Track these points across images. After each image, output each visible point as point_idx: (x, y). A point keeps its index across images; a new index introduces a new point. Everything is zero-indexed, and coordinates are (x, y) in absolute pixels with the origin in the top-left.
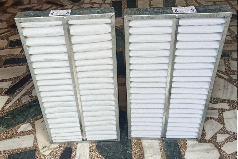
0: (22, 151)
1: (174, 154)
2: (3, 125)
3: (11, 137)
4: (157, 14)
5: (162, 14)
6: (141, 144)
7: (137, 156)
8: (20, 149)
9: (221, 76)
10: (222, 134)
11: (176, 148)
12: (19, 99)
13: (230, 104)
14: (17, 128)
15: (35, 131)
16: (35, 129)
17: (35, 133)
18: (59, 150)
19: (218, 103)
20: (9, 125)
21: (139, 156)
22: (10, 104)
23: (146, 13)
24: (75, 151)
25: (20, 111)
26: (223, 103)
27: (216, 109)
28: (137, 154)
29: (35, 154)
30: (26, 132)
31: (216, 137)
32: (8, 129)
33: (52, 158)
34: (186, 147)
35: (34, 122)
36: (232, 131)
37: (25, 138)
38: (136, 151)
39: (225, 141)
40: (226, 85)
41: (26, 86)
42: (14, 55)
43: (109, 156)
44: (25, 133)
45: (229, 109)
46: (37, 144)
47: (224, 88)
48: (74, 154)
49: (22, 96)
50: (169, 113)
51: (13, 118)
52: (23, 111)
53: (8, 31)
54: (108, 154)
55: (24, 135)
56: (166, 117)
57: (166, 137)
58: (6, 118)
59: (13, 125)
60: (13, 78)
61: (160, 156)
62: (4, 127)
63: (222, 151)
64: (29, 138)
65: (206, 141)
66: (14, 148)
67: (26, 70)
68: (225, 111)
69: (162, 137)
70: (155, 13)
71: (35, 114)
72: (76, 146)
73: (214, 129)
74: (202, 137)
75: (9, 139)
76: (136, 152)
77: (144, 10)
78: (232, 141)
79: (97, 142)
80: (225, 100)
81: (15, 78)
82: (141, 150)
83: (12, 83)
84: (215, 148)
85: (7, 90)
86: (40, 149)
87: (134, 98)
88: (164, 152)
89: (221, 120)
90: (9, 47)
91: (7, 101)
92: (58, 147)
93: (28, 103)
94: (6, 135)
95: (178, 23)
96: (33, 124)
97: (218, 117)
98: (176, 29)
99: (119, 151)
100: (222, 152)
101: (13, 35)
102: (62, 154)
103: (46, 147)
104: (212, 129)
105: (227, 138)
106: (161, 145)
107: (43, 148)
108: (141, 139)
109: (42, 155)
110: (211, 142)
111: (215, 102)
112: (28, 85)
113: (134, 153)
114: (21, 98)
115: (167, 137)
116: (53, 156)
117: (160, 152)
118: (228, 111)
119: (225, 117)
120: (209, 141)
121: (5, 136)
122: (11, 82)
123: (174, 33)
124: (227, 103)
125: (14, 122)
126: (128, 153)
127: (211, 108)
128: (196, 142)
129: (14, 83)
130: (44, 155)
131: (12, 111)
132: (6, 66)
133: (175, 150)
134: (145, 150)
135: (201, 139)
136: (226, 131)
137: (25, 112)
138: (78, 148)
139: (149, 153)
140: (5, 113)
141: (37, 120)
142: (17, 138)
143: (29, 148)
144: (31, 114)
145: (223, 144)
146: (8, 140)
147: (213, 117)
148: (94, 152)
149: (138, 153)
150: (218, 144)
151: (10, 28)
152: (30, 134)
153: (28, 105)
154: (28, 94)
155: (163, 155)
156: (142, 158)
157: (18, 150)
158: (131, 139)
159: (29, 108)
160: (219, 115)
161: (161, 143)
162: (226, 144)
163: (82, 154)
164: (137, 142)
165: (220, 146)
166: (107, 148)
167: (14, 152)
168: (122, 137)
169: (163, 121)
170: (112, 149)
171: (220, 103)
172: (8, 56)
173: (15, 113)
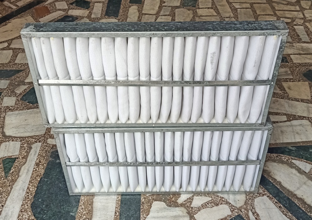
6: (91, 204)
10: (201, 196)
11: (136, 212)
34: (150, 211)
38: (82, 213)
39: (202, 207)
63: (194, 219)
65: (178, 204)
74: (173, 199)
78: (211, 208)
82: (90, 212)
84: (187, 214)
88: (119, 216)
99: (60, 212)
105: (207, 202)
106: (117, 206)
110: (183, 207)
113: (79, 217)
117: (113, 217)
120: (182, 205)
126: (71, 215)
133: (133, 214)
134: (94, 213)
138: (5, 206)
145: (198, 210)
148: (26, 212)
149: (84, 217)
150: (192, 210)
162: (202, 211)
163: (10, 213)
164: (87, 201)
166: (44, 207)
170: (52, 210)
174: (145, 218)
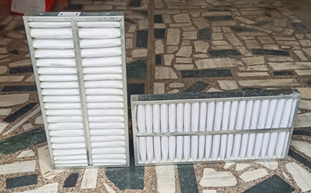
0: (23, 175)
1: (189, 181)
3: (10, 163)
6: (154, 171)
7: (149, 182)
8: (20, 173)
10: (242, 163)
12: (20, 126)
14: (17, 154)
15: (38, 157)
16: (38, 155)
17: (38, 159)
18: (63, 175)
20: (8, 151)
21: (151, 182)
24: (82, 177)
25: (20, 138)
28: (149, 180)
29: (37, 178)
30: (28, 158)
31: (236, 166)
32: (6, 154)
33: (56, 182)
35: (36, 149)
37: (26, 164)
41: (29, 114)
42: (15, 82)
43: (119, 182)
44: (26, 159)
46: (39, 169)
48: (80, 179)
49: (24, 124)
51: (12, 145)
52: (24, 138)
54: (118, 180)
55: (24, 161)
58: (5, 144)
59: (12, 151)
60: (13, 106)
61: (174, 183)
62: (2, 152)
64: (31, 163)
66: (13, 172)
67: (29, 98)
71: (38, 141)
72: (83, 172)
74: (220, 166)
75: (7, 163)
78: (252, 171)
81: (15, 106)
82: (155, 177)
83: (12, 110)
84: (233, 176)
85: (6, 117)
86: (43, 174)
88: (179, 179)
90: (9, 74)
91: (6, 128)
92: (63, 173)
93: (31, 131)
94: (5, 160)
99: (130, 177)
100: (240, 180)
101: (14, 61)
102: (67, 179)
107: (46, 173)
109: (44, 179)
110: (229, 171)
114: (23, 125)
117: (174, 179)
121: (3, 161)
125: (14, 149)
126: (140, 179)
129: (15, 110)
130: (46, 179)
131: (12, 138)
132: (5, 93)
134: (158, 177)
135: (220, 168)
137: (27, 139)
138: (84, 174)
139: (163, 179)
140: (3, 140)
141: (40, 147)
142: (17, 163)
143: (30, 172)
144: (34, 141)
146: (6, 165)
149: (151, 179)
151: (11, 54)
152: (32, 160)
154: (31, 122)
155: (177, 182)
156: (154, 184)
157: (18, 174)
159: (31, 135)
161: (176, 171)
162: (245, 173)
163: (90, 179)
164: (151, 170)
166: (117, 174)
167: (13, 176)
170: (123, 176)
172: (8, 83)
173: (15, 140)
174: (200, 179)
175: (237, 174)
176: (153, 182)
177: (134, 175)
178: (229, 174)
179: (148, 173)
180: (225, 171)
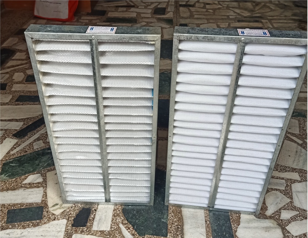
0: (27, 207)
1: (223, 229)
2: (6, 173)
3: (14, 189)
4: (218, 35)
5: (224, 35)
6: (180, 212)
7: (175, 227)
8: (24, 204)
9: (293, 140)
10: (288, 210)
11: (226, 222)
12: (30, 144)
13: (301, 175)
14: (23, 178)
15: (46, 184)
16: (46, 182)
17: (46, 187)
18: (73, 209)
19: (286, 171)
20: (14, 174)
21: (176, 227)
22: (18, 149)
23: (203, 32)
24: (94, 213)
25: (29, 159)
26: (293, 172)
27: (283, 179)
28: (174, 224)
29: (42, 211)
30: (35, 184)
31: (280, 213)
32: (11, 178)
33: (64, 218)
34: (240, 221)
35: (45, 174)
36: (301, 207)
37: (32, 192)
38: (173, 220)
39: (292, 220)
40: (298, 151)
41: (41, 130)
42: (30, 92)
43: (138, 223)
44: (33, 186)
45: (300, 180)
46: (46, 200)
47: (296, 155)
48: (92, 216)
49: (35, 141)
50: (221, 174)
51: (19, 166)
52: (33, 158)
53: (26, 64)
54: (137, 221)
55: (30, 188)
56: (216, 178)
57: (214, 207)
58: (11, 165)
59: (18, 174)
60: (25, 119)
61: (204, 230)
62: (7, 175)
63: (286, 231)
64: (37, 192)
65: (266, 217)
66: (16, 202)
68: (294, 182)
69: (208, 207)
70: (215, 34)
71: (48, 164)
72: (96, 207)
73: (278, 203)
74: (261, 212)
75: (11, 190)
76: (173, 222)
77: (200, 30)
78: (301, 220)
79: (124, 205)
80: (295, 169)
81: (28, 118)
82: (181, 220)
83: (24, 124)
84: (278, 226)
85: (16, 132)
86: (49, 207)
87: (178, 149)
88: (210, 225)
89: (288, 193)
90: (25, 82)
91: (15, 145)
92: (73, 207)
93: (41, 150)
94: (8, 186)
95: (243, 50)
96: (44, 175)
97: (285, 189)
98: (241, 57)
99: (152, 218)
100: (286, 233)
102: (78, 216)
103: (57, 204)
104: (276, 203)
105: (295, 216)
106: (206, 216)
107: (54, 206)
108: (182, 207)
109: (51, 214)
110: (272, 219)
111: (282, 171)
112: (43, 128)
113: (170, 223)
114: (33, 143)
115: (216, 207)
116: (65, 217)
117: (205, 225)
118: (298, 182)
119: (293, 189)
120: (270, 217)
121: (6, 187)
122: (22, 123)
123: (237, 63)
124: (297, 173)
125: (20, 171)
126: (163, 222)
127: (276, 177)
128: (252, 217)
129: (27, 124)
130: (53, 214)
131: (20, 158)
132: (19, 104)
133: (224, 224)
134: (184, 221)
135: (260, 213)
136: (293, 207)
137: (36, 160)
138: (98, 210)
139: (190, 224)
140: (10, 159)
141: (50, 171)
142: (22, 191)
143: (35, 203)
144: (43, 163)
145: (288, 222)
146: (10, 192)
147: (278, 188)
148: (119, 217)
149: (176, 223)
150: (282, 222)
152: (39, 187)
153: (40, 152)
154: (42, 140)
155: (208, 229)
156: (180, 230)
157: (22, 205)
158: (168, 206)
159: (41, 156)
160: (286, 187)
161: (207, 213)
163: (104, 217)
164: (176, 210)
165: (284, 225)
166: (136, 213)
167: (16, 207)
168: (157, 201)
169: (213, 184)
170: (143, 216)
171: (288, 172)
172: (23, 92)
173: (23, 160)
174: (237, 227)
175: (283, 224)
176: (179, 227)
177: (156, 215)
178: (273, 223)
179: (173, 214)
180: (267, 219)
